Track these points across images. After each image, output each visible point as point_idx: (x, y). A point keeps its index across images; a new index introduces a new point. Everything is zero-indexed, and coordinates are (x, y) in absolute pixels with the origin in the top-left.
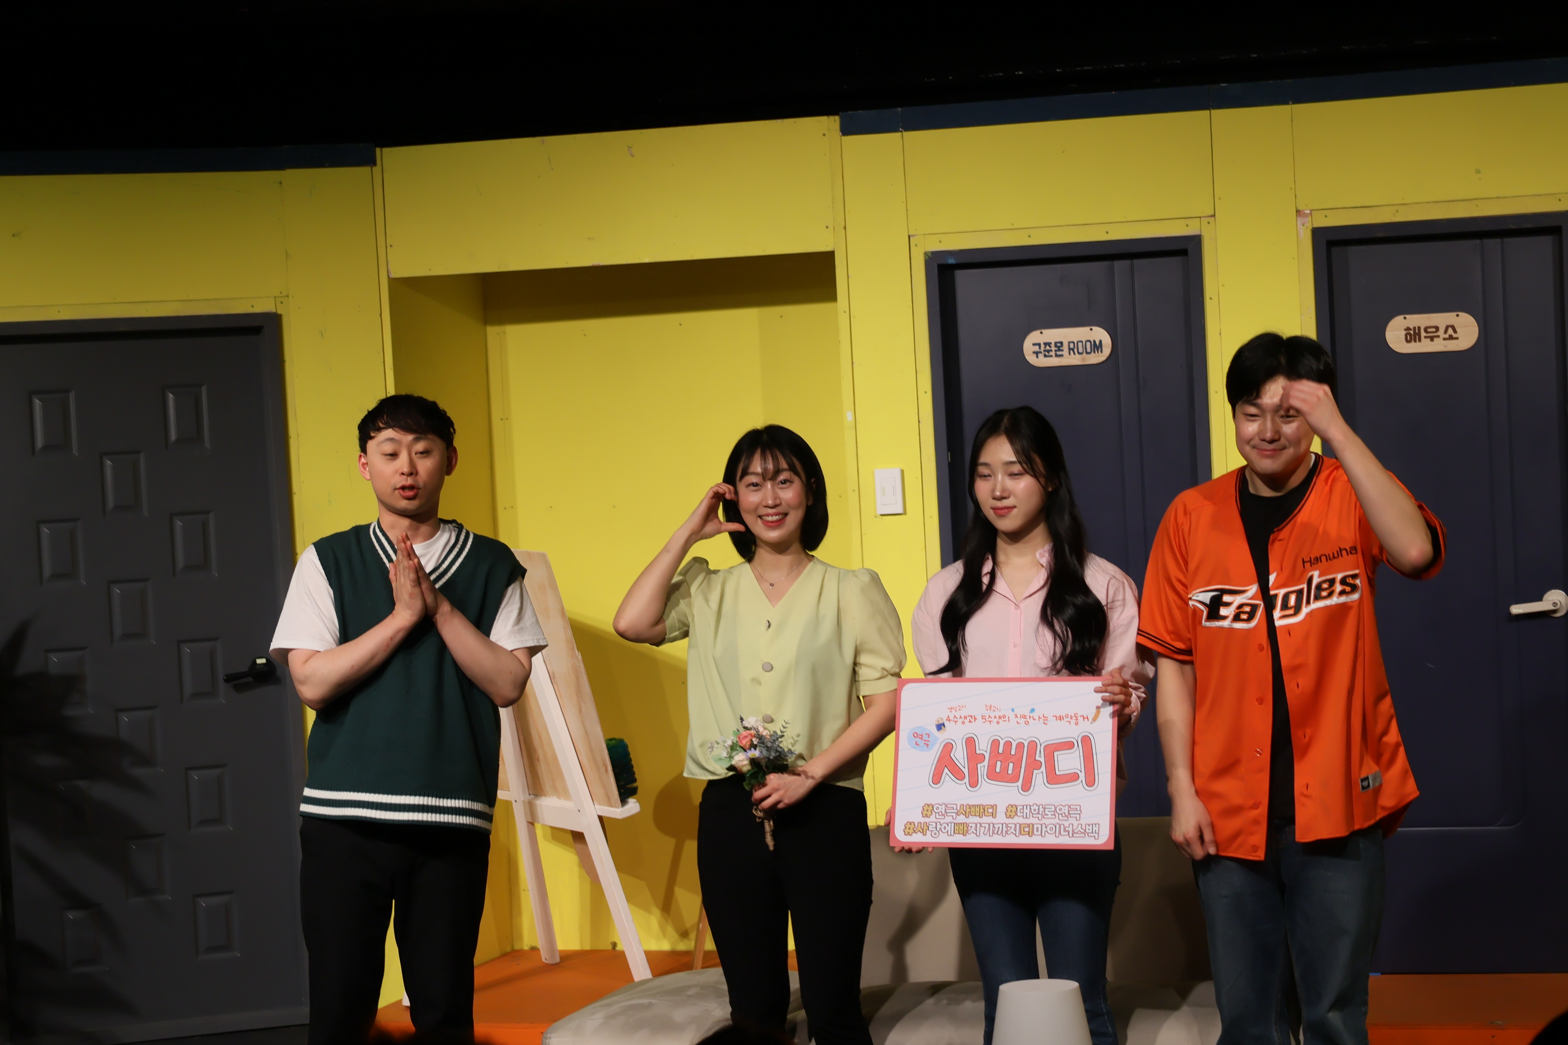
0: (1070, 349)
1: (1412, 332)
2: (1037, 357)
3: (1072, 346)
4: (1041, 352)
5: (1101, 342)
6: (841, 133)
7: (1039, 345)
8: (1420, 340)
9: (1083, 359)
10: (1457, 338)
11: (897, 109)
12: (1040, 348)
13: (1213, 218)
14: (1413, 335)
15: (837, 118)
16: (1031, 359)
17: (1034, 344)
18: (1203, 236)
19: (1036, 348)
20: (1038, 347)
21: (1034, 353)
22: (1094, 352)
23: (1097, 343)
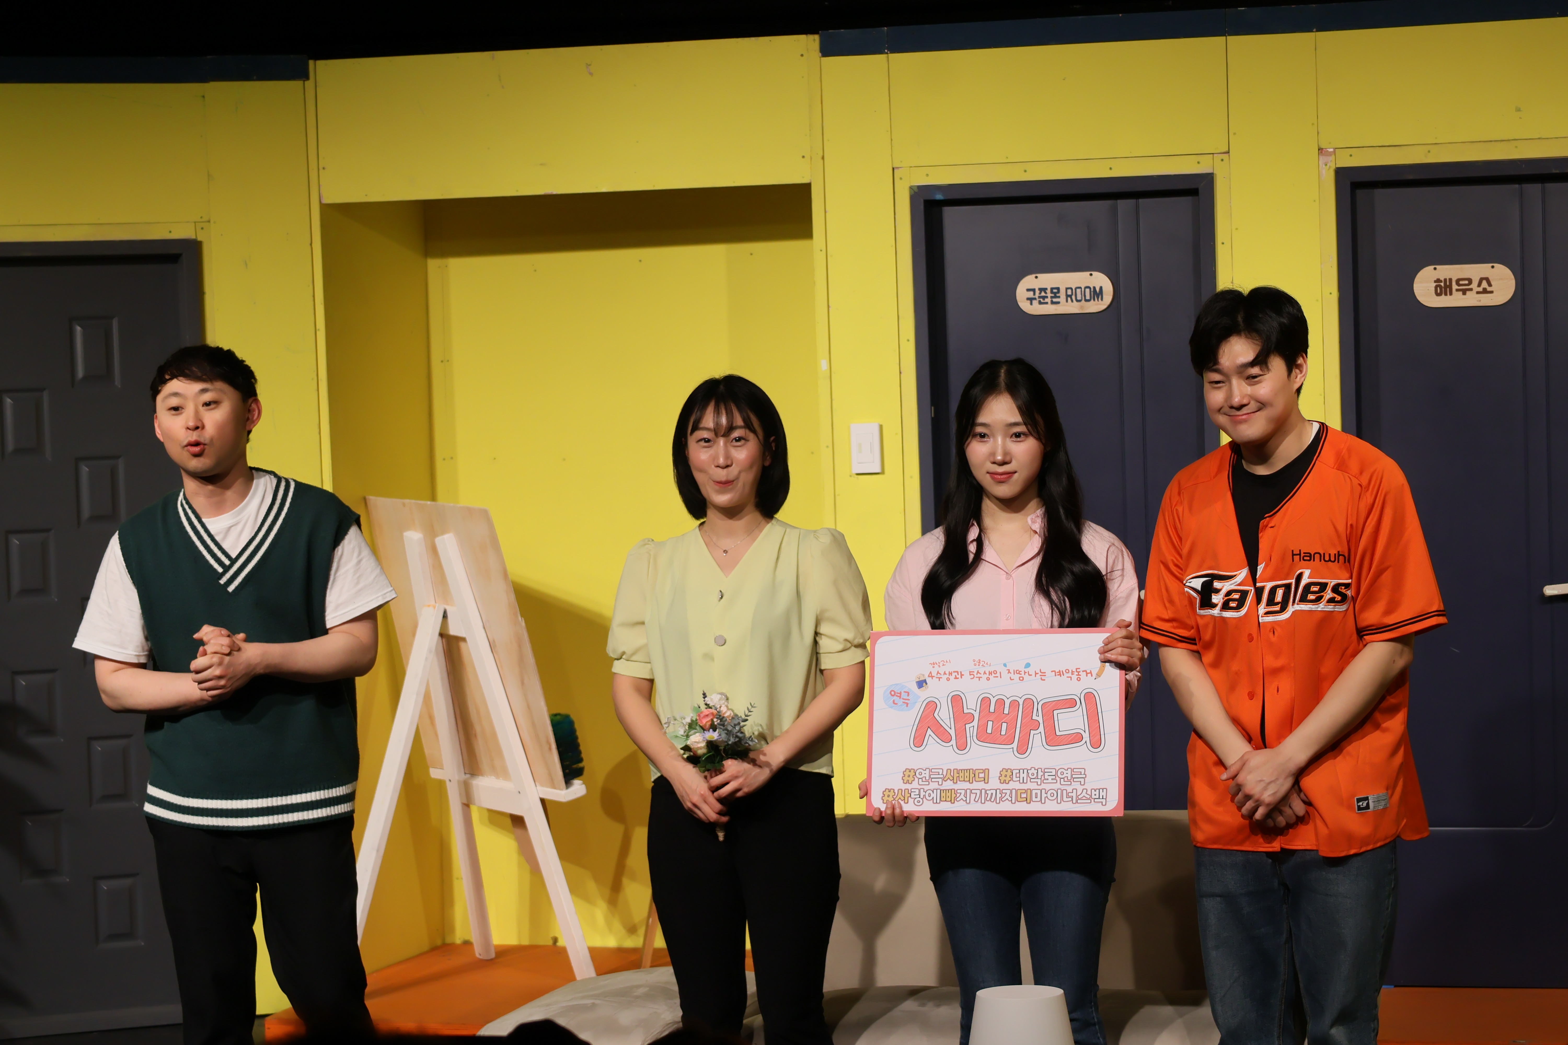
0: (1067, 296)
1: (1442, 284)
2: (1031, 304)
3: (1069, 292)
4: (1035, 299)
5: (1101, 288)
6: (820, 54)
7: (1034, 290)
8: (1451, 294)
9: (1082, 307)
10: (1492, 292)
11: (883, 28)
12: (1034, 294)
13: (1227, 155)
14: (1443, 288)
15: (816, 37)
16: (1025, 306)
17: (1028, 290)
18: (1216, 174)
19: (1031, 294)
20: (1032, 293)
21: (1028, 299)
22: (1094, 300)
23: (1098, 290)
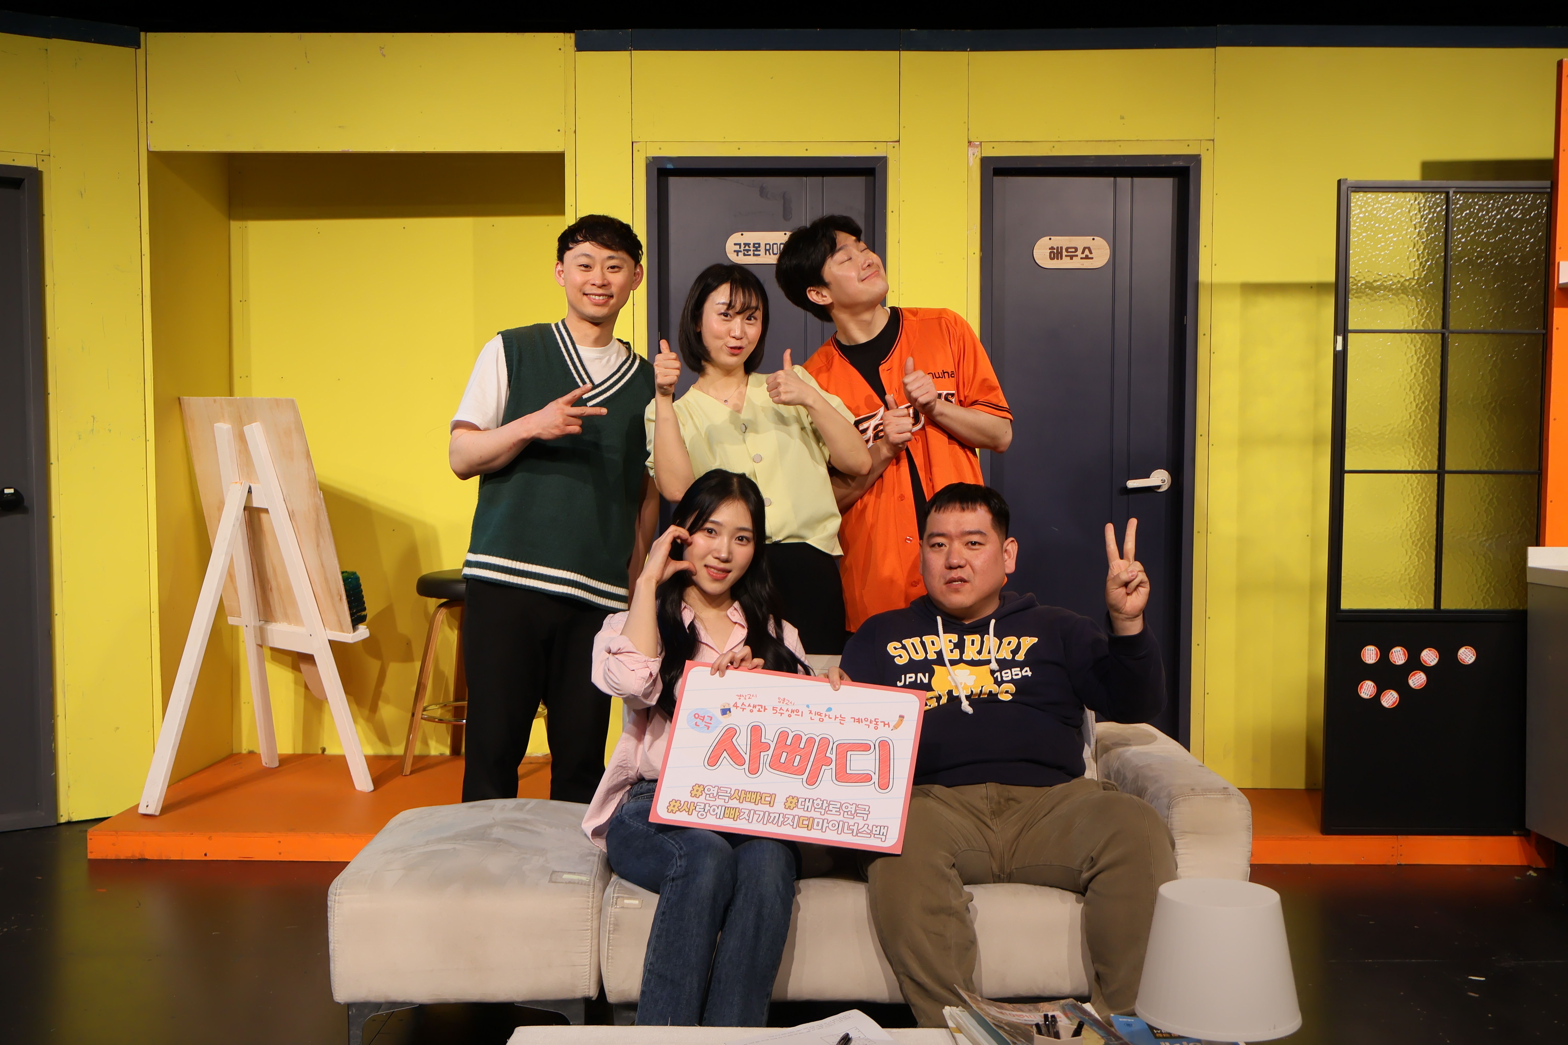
0: (766, 250)
2: (738, 255)
3: (768, 247)
4: (741, 251)
6: (575, 49)
7: (740, 245)
8: (1061, 258)
10: (1092, 258)
11: (628, 30)
12: (740, 248)
13: (898, 143)
14: (1056, 253)
15: (573, 35)
17: (735, 244)
18: (889, 158)
19: (737, 248)
21: (735, 251)
